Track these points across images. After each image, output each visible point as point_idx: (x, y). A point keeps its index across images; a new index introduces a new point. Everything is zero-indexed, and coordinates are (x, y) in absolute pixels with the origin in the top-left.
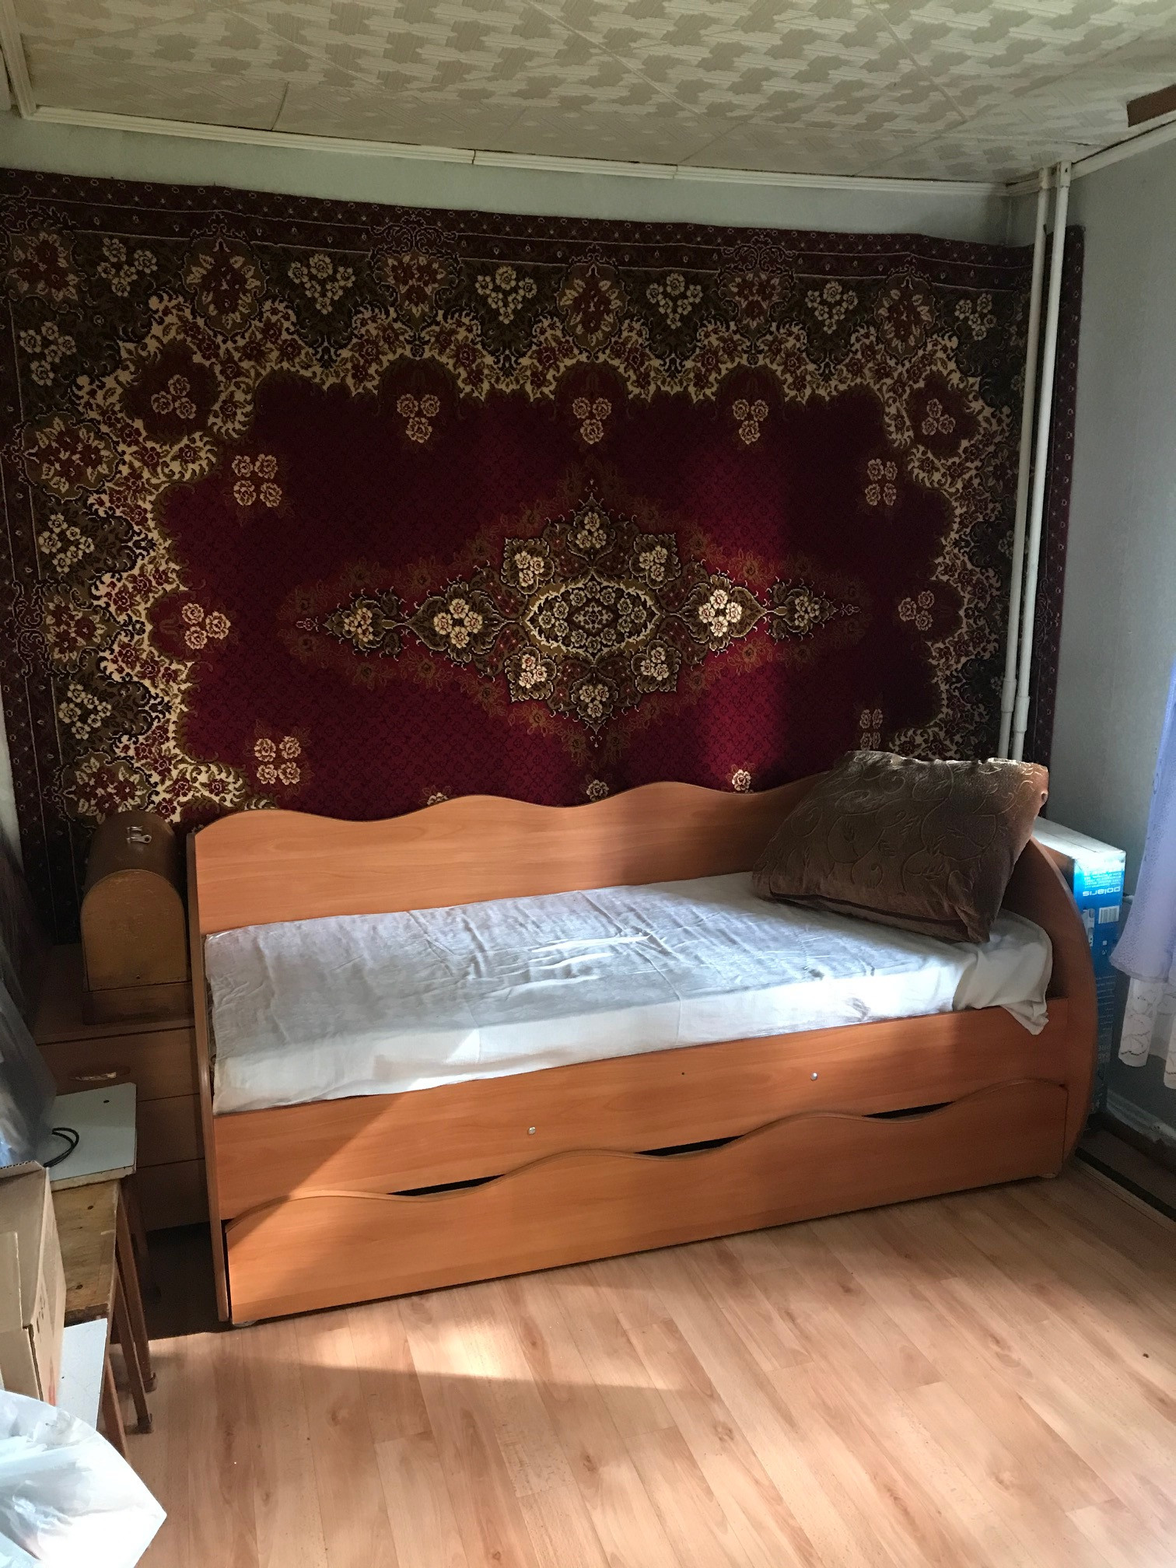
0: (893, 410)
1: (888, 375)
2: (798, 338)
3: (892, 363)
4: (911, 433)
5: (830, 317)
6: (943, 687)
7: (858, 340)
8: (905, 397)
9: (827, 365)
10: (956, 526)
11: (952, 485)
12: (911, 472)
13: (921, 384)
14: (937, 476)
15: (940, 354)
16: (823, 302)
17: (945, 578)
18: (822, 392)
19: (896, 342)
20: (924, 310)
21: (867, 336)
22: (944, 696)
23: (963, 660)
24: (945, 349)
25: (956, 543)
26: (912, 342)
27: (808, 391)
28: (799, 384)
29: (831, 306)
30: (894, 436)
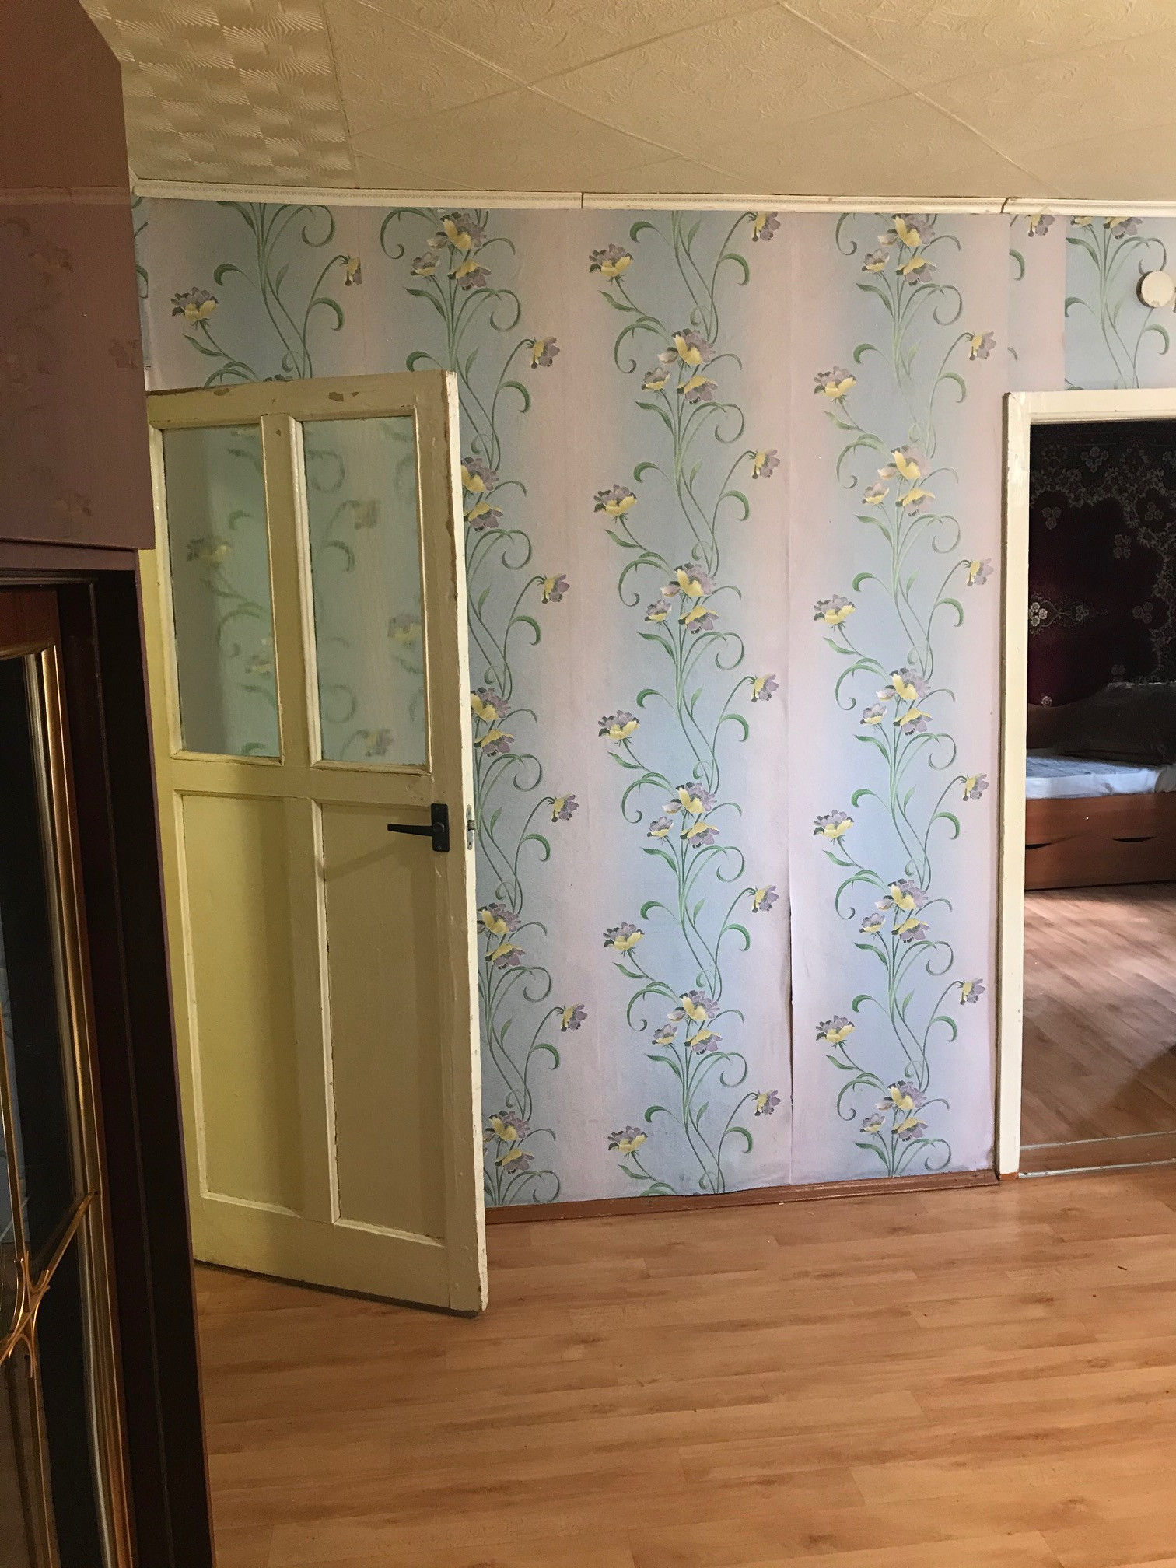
0: (1128, 509)
1: (1126, 491)
2: (1077, 476)
3: (1127, 485)
4: (1139, 520)
5: (1094, 464)
6: (1159, 653)
7: (1109, 475)
8: (1135, 502)
9: (1092, 488)
10: (1164, 568)
11: (1162, 546)
12: (1139, 540)
13: (1144, 495)
14: (1153, 542)
15: (1156, 480)
16: (1090, 457)
17: (1158, 595)
18: (1089, 502)
19: (1130, 475)
20: (1145, 458)
21: (1113, 473)
22: (1159, 658)
23: (1170, 638)
24: (1157, 476)
25: (1165, 577)
26: (1138, 474)
27: (1082, 502)
28: (1077, 499)
29: (1094, 459)
30: (1129, 522)
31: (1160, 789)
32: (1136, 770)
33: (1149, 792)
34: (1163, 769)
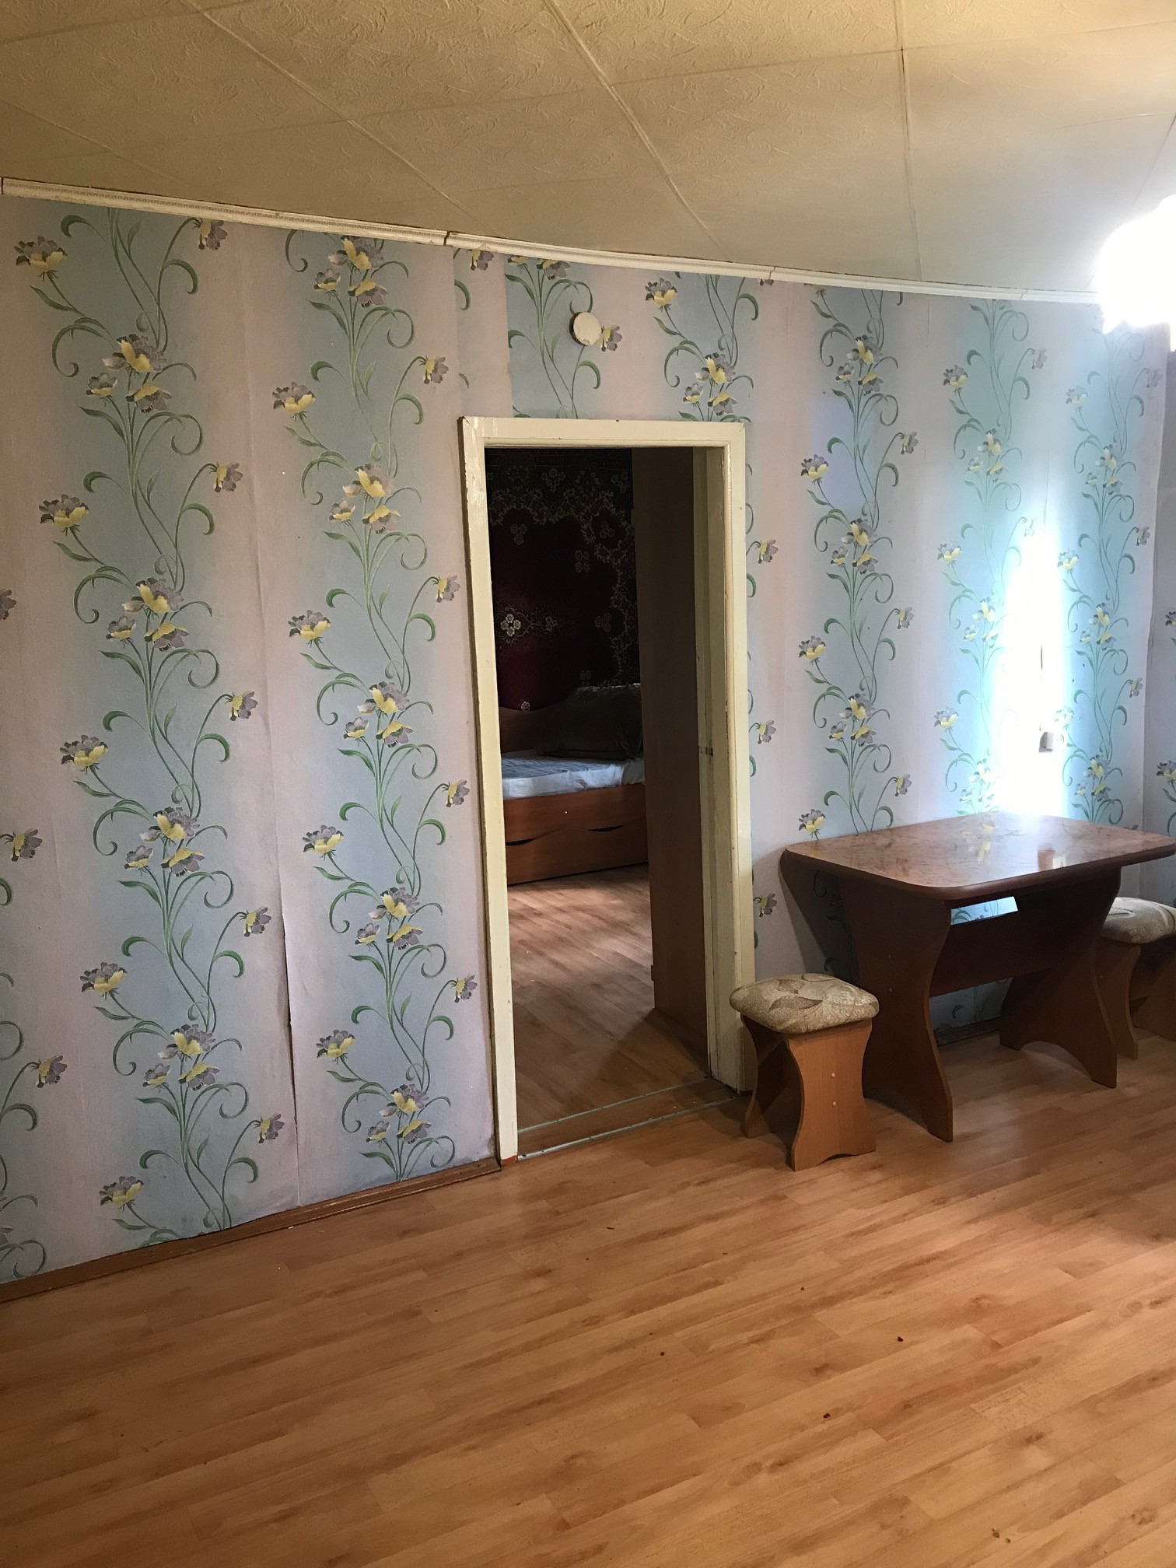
0: (585, 527)
1: (582, 510)
2: (539, 495)
3: (583, 505)
4: (595, 538)
5: (553, 484)
6: (619, 659)
7: (567, 495)
8: (591, 520)
9: (553, 507)
10: (619, 581)
11: (616, 561)
12: (596, 555)
13: (598, 514)
14: (608, 558)
15: (606, 500)
16: (549, 478)
17: (615, 606)
18: (551, 519)
19: (584, 495)
20: (597, 480)
21: (571, 493)
22: (619, 663)
23: (627, 645)
24: (608, 497)
25: (620, 589)
26: (592, 494)
27: (545, 520)
28: (541, 516)
29: (553, 480)
30: (586, 539)
31: (625, 783)
32: (604, 766)
33: (617, 786)
34: (626, 765)
